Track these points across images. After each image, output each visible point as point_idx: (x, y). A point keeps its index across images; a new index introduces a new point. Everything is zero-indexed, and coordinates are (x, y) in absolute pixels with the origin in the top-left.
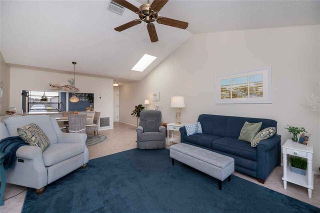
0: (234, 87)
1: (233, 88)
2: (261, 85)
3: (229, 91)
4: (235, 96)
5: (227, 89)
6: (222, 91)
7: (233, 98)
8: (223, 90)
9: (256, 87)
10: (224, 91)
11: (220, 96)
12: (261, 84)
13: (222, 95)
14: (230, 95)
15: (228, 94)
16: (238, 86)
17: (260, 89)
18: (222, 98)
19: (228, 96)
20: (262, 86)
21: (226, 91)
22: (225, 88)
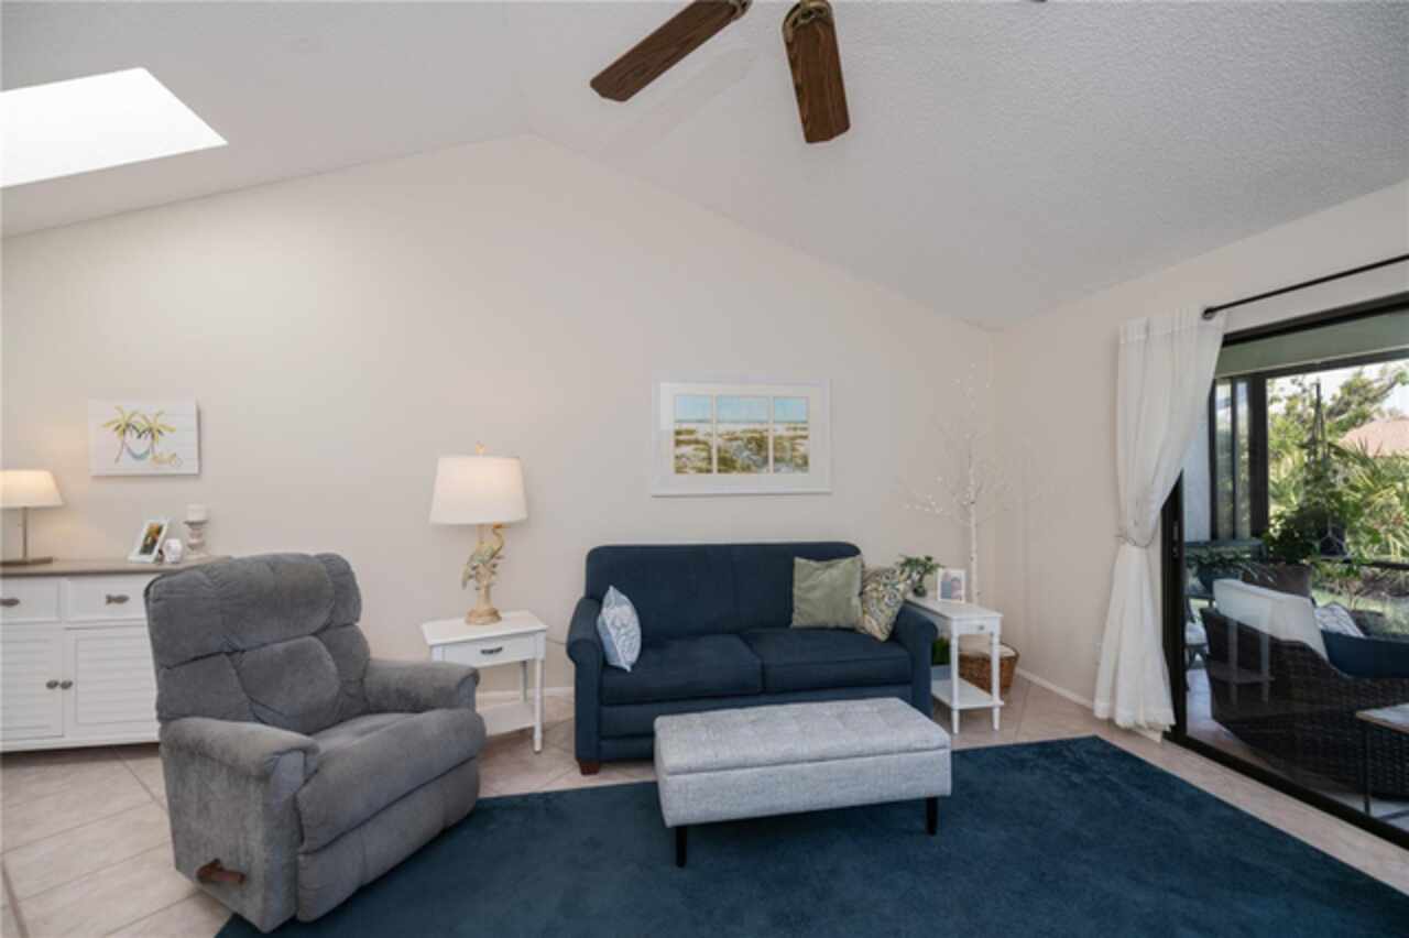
0: (722, 428)
1: (720, 436)
2: (803, 433)
3: (705, 443)
4: (727, 464)
5: (700, 437)
6: (678, 443)
7: (719, 471)
8: (682, 437)
9: (793, 438)
10: (688, 443)
11: (671, 464)
12: (805, 429)
13: (677, 457)
14: (709, 459)
15: (704, 454)
16: (738, 428)
17: (801, 444)
18: (679, 470)
19: (704, 465)
20: (805, 437)
21: (697, 442)
22: (691, 432)
